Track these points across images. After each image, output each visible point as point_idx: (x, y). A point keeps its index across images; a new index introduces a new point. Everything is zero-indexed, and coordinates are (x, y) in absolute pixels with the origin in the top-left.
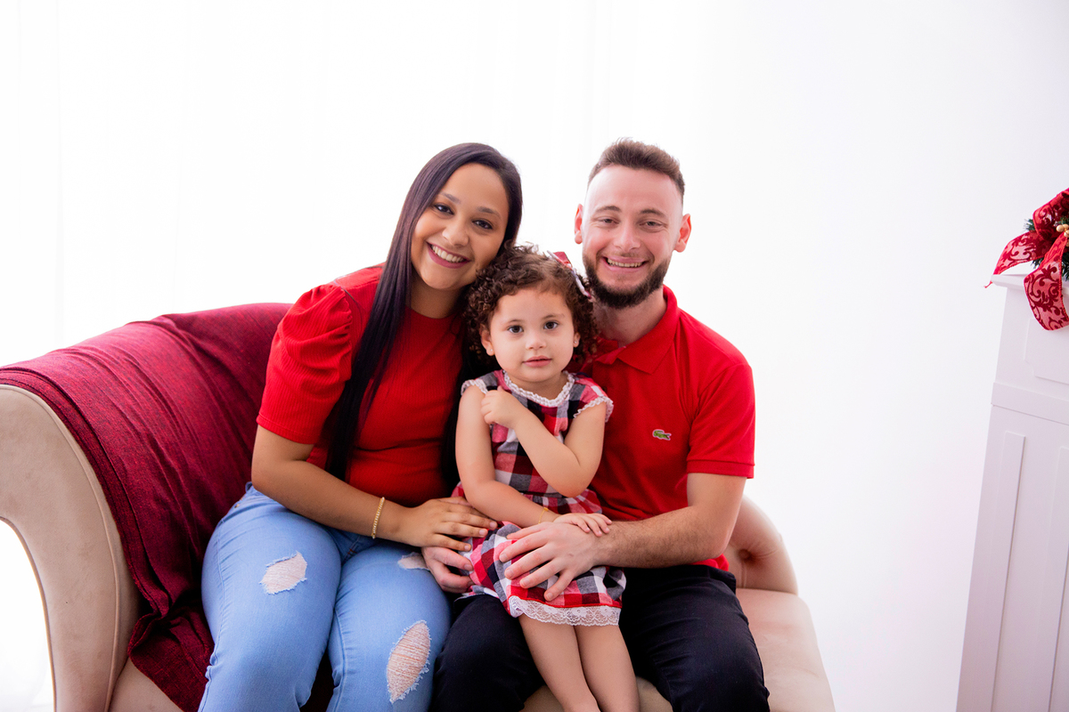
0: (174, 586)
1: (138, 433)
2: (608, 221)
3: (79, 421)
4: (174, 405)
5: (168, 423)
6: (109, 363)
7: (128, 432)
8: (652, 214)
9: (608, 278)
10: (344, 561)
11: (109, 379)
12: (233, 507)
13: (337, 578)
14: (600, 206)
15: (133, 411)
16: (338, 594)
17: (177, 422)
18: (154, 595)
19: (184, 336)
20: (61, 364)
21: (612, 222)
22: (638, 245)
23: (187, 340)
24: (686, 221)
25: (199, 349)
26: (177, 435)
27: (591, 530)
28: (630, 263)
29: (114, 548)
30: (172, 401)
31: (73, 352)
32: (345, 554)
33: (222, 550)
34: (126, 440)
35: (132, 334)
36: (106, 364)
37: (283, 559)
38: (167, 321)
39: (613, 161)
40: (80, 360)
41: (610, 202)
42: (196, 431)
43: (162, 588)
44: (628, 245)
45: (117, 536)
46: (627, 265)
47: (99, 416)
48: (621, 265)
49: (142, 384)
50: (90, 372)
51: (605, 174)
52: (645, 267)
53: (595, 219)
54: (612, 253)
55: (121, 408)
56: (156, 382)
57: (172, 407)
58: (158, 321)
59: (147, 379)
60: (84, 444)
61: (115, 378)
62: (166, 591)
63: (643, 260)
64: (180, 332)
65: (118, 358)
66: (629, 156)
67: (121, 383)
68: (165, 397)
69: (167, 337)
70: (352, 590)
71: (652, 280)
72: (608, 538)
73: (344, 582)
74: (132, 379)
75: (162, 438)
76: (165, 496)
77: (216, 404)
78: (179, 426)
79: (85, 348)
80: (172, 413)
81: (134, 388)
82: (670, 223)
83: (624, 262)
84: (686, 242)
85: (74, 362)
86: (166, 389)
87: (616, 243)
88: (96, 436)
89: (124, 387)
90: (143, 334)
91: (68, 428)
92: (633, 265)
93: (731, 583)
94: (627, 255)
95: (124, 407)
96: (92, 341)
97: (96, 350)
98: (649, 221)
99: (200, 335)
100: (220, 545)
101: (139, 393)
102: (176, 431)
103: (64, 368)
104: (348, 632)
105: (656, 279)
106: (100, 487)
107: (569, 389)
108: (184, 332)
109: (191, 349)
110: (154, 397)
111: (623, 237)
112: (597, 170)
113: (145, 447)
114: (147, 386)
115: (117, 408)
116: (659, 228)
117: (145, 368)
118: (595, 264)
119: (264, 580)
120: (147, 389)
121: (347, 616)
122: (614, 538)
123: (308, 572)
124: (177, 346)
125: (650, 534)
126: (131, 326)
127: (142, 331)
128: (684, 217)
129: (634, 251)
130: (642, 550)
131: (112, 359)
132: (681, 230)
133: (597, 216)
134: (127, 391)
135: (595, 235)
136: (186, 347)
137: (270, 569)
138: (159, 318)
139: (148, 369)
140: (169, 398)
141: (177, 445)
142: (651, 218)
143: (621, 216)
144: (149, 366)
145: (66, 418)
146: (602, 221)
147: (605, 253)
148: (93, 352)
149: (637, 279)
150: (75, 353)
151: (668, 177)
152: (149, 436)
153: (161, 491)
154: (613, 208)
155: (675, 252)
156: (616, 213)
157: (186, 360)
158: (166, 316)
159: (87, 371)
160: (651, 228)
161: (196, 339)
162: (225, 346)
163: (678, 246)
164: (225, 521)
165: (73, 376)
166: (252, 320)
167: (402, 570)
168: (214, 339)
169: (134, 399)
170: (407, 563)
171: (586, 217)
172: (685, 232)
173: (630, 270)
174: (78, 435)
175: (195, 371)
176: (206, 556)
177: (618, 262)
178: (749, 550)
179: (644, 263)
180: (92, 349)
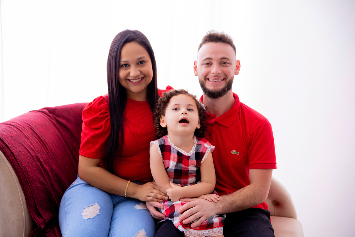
0: (47, 216)
1: (32, 156)
2: (208, 64)
3: (9, 152)
4: (47, 144)
5: (45, 152)
6: (21, 128)
7: (29, 156)
8: (225, 59)
9: (210, 86)
10: (115, 206)
11: (21, 135)
12: (72, 184)
13: (111, 213)
14: (204, 58)
15: (31, 147)
16: (112, 219)
17: (48, 151)
18: (39, 221)
19: (52, 117)
20: (2, 129)
21: (209, 64)
22: (221, 72)
23: (53, 118)
24: (238, 62)
25: (57, 121)
26: (48, 156)
27: (212, 201)
28: (218, 79)
29: (23, 203)
30: (46, 143)
31: (7, 124)
32: (115, 203)
33: (66, 202)
34: (28, 159)
35: (31, 116)
36: (20, 129)
37: (90, 205)
38: (45, 110)
39: (208, 41)
40: (10, 127)
41: (208, 56)
42: (56, 154)
43: (42, 218)
44: (217, 72)
45: (24, 197)
46: (217, 80)
47: (17, 149)
48: (214, 80)
49: (35, 136)
50: (14, 132)
51: (205, 46)
52: (224, 81)
53: (202, 64)
54: (210, 76)
55: (26, 146)
56: (40, 135)
57: (46, 145)
58: (41, 110)
59: (36, 134)
60: (11, 161)
61: (24, 134)
62: (44, 219)
63: (223, 78)
64: (50, 115)
65: (25, 126)
66: (213, 38)
67: (26, 136)
68: (44, 141)
69: (45, 117)
70: (117, 218)
71: (227, 86)
72: (219, 202)
73: (114, 215)
74: (31, 134)
75: (43, 158)
76: (44, 181)
77: (64, 143)
78: (49, 153)
79: (12, 122)
80: (46, 147)
81: (31, 138)
82: (232, 63)
83: (216, 79)
84: (239, 71)
85: (7, 128)
86: (44, 138)
87: (212, 72)
88: (15, 158)
89: (27, 138)
90: (35, 116)
91: (4, 155)
92: (219, 80)
93: (268, 215)
94: (217, 76)
95: (27, 146)
96: (15, 119)
97: (16, 123)
98: (224, 62)
99: (58, 116)
100: (66, 200)
101: (33, 140)
102: (48, 155)
103: (3, 131)
104: (114, 235)
105: (229, 86)
106: (17, 178)
107: (195, 148)
108: (52, 115)
109: (54, 122)
110: (39, 141)
111: (214, 69)
112: (201, 46)
113: (35, 161)
114: (36, 137)
115: (24, 146)
116: (228, 65)
117: (36, 130)
118: (204, 82)
119: (83, 214)
120: (36, 138)
121: (114, 228)
122: (222, 202)
123: (100, 211)
124: (49, 121)
125: (236, 199)
126: (31, 112)
127: (35, 115)
128: (237, 61)
129: (219, 74)
130: (234, 205)
131: (22, 126)
132: (237, 66)
133: (203, 63)
134: (28, 139)
135: (202, 70)
136: (53, 121)
137: (85, 210)
138: (42, 109)
139: (37, 130)
140: (45, 142)
141: (48, 160)
142: (225, 61)
143: (213, 61)
144: (37, 129)
145: (3, 151)
146: (205, 64)
147: (207, 77)
148: (15, 124)
149: (222, 86)
150: (8, 124)
151: (230, 45)
152: (37, 157)
153: (42, 179)
154: (209, 58)
155: (235, 75)
156: (210, 60)
157: (53, 126)
158: (45, 108)
159: (12, 131)
160: (225, 65)
161: (56, 117)
162: (68, 120)
163: (236, 73)
164: (68, 190)
165: (6, 134)
166: (78, 110)
167: (136, 210)
168: (64, 117)
169: (31, 142)
170: (138, 207)
171: (198, 65)
172: (238, 67)
173: (219, 82)
174: (8, 157)
175: (56, 130)
176: (61, 204)
177: (213, 79)
178: (277, 201)
179: (223, 79)
180: (15, 122)
